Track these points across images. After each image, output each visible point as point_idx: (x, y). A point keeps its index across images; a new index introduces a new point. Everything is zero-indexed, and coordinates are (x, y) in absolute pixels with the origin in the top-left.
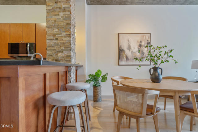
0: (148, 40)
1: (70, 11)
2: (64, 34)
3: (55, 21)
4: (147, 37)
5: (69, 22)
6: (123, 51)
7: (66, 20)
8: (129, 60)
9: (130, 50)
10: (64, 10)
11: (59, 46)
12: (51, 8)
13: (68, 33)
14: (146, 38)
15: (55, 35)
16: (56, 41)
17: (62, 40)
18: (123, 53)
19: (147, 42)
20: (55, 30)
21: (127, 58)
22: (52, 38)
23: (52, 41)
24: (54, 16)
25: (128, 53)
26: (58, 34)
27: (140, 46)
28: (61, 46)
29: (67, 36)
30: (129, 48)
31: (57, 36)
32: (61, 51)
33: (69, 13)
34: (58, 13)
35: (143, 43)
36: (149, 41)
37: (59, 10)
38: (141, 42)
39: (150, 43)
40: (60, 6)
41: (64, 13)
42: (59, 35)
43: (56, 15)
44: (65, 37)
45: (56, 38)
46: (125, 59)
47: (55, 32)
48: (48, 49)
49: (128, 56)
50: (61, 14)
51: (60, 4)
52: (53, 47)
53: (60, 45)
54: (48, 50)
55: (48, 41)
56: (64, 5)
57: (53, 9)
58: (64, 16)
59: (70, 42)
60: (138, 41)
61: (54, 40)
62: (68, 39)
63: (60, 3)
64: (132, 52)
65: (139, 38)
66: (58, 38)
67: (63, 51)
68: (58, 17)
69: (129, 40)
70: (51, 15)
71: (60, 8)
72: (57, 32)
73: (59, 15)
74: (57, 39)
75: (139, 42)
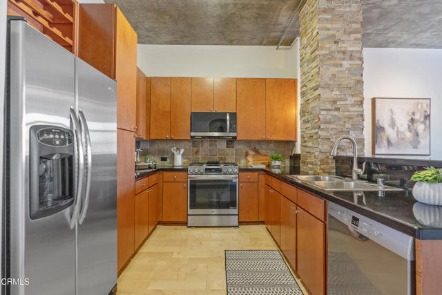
0: (426, 111)
1: (361, 59)
2: (351, 100)
3: (334, 76)
4: (424, 106)
5: (360, 78)
6: (382, 129)
7: (356, 75)
8: (392, 145)
9: (393, 128)
10: (351, 57)
11: (342, 123)
12: (327, 52)
13: (358, 99)
14: (422, 107)
15: (335, 102)
16: (336, 113)
17: (349, 111)
18: (382, 134)
19: (423, 115)
20: (334, 93)
21: (389, 143)
22: (329, 106)
23: (329, 112)
24: (331, 67)
25: (390, 132)
26: (341, 99)
27: (412, 121)
28: (345, 122)
29: (357, 105)
30: (393, 124)
31: (338, 103)
32: (346, 130)
33: (360, 62)
34: (339, 62)
35: (417, 117)
36: (429, 113)
37: (340, 55)
38: (413, 114)
39: (429, 116)
40: (343, 49)
41: (352, 62)
42: (342, 103)
43: (336, 65)
44: (352, 105)
45: (336, 106)
46: (386, 144)
47: (335, 97)
48: (322, 126)
49: (390, 139)
50: (346, 64)
51: (344, 45)
52: (330, 123)
53: (344, 120)
54: (322, 130)
55: (322, 112)
56: (350, 47)
57: (329, 54)
58: (351, 68)
59: (362, 116)
60: (408, 113)
61: (332, 110)
62: (360, 109)
63: (344, 43)
64: (398, 131)
65: (409, 106)
66: (339, 106)
67: (349, 132)
68: (340, 69)
69: (393, 109)
70: (326, 65)
71: (344, 52)
72: (339, 97)
73: (341, 65)
74: (337, 109)
75: (411, 114)
